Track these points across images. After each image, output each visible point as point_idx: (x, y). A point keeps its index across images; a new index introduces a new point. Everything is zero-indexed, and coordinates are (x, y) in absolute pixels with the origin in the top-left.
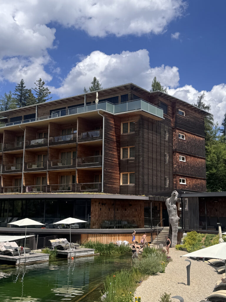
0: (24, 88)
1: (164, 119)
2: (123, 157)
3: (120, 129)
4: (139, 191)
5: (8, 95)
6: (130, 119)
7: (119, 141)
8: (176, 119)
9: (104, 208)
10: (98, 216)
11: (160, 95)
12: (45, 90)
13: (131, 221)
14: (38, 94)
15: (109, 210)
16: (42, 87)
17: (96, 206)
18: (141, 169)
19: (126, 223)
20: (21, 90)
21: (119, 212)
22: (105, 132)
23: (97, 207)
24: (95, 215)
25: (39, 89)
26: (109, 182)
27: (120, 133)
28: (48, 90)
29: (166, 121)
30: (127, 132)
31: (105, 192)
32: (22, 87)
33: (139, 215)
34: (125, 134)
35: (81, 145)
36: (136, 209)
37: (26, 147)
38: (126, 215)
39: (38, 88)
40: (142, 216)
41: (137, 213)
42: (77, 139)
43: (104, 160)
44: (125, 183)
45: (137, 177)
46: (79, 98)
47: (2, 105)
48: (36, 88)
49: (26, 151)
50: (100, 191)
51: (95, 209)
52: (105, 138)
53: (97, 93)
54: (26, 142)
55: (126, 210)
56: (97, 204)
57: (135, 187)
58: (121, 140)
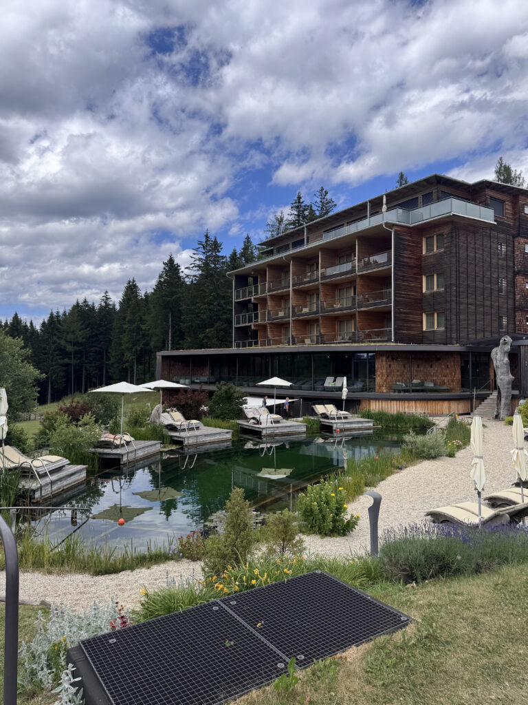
0: (303, 204)
1: (496, 223)
2: (427, 289)
3: (421, 247)
4: (451, 338)
5: (279, 218)
6: (437, 230)
7: (420, 265)
8: (519, 222)
9: (396, 366)
10: (386, 376)
11: (488, 187)
12: (329, 202)
13: (440, 383)
14: (319, 209)
15: (404, 367)
16: (324, 198)
17: (382, 361)
18: (454, 306)
19: (431, 385)
20: (297, 207)
21: (422, 369)
22: (395, 255)
23: (384, 363)
24: (382, 373)
25: (321, 202)
26: (404, 326)
27: (422, 253)
28: (333, 202)
29: (499, 227)
30: (433, 250)
31: (396, 341)
32: (299, 202)
33: (451, 374)
34: (428, 255)
35: (362, 277)
36: (448, 366)
37: (293, 286)
38: (432, 374)
39: (319, 200)
40: (457, 376)
41: (448, 371)
42: (357, 269)
43: (395, 296)
44: (430, 327)
45: (448, 318)
46: (361, 208)
47: (273, 231)
48: (316, 202)
49: (293, 290)
50: (389, 340)
51: (381, 366)
52: (395, 263)
53: (385, 197)
54: (293, 279)
55: (431, 367)
56: (384, 358)
57: (446, 331)
58: (423, 263)
